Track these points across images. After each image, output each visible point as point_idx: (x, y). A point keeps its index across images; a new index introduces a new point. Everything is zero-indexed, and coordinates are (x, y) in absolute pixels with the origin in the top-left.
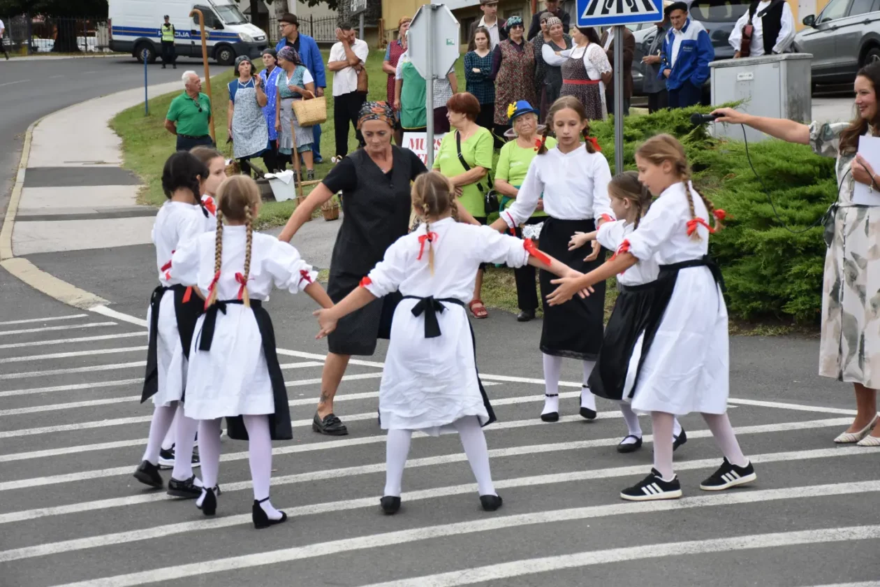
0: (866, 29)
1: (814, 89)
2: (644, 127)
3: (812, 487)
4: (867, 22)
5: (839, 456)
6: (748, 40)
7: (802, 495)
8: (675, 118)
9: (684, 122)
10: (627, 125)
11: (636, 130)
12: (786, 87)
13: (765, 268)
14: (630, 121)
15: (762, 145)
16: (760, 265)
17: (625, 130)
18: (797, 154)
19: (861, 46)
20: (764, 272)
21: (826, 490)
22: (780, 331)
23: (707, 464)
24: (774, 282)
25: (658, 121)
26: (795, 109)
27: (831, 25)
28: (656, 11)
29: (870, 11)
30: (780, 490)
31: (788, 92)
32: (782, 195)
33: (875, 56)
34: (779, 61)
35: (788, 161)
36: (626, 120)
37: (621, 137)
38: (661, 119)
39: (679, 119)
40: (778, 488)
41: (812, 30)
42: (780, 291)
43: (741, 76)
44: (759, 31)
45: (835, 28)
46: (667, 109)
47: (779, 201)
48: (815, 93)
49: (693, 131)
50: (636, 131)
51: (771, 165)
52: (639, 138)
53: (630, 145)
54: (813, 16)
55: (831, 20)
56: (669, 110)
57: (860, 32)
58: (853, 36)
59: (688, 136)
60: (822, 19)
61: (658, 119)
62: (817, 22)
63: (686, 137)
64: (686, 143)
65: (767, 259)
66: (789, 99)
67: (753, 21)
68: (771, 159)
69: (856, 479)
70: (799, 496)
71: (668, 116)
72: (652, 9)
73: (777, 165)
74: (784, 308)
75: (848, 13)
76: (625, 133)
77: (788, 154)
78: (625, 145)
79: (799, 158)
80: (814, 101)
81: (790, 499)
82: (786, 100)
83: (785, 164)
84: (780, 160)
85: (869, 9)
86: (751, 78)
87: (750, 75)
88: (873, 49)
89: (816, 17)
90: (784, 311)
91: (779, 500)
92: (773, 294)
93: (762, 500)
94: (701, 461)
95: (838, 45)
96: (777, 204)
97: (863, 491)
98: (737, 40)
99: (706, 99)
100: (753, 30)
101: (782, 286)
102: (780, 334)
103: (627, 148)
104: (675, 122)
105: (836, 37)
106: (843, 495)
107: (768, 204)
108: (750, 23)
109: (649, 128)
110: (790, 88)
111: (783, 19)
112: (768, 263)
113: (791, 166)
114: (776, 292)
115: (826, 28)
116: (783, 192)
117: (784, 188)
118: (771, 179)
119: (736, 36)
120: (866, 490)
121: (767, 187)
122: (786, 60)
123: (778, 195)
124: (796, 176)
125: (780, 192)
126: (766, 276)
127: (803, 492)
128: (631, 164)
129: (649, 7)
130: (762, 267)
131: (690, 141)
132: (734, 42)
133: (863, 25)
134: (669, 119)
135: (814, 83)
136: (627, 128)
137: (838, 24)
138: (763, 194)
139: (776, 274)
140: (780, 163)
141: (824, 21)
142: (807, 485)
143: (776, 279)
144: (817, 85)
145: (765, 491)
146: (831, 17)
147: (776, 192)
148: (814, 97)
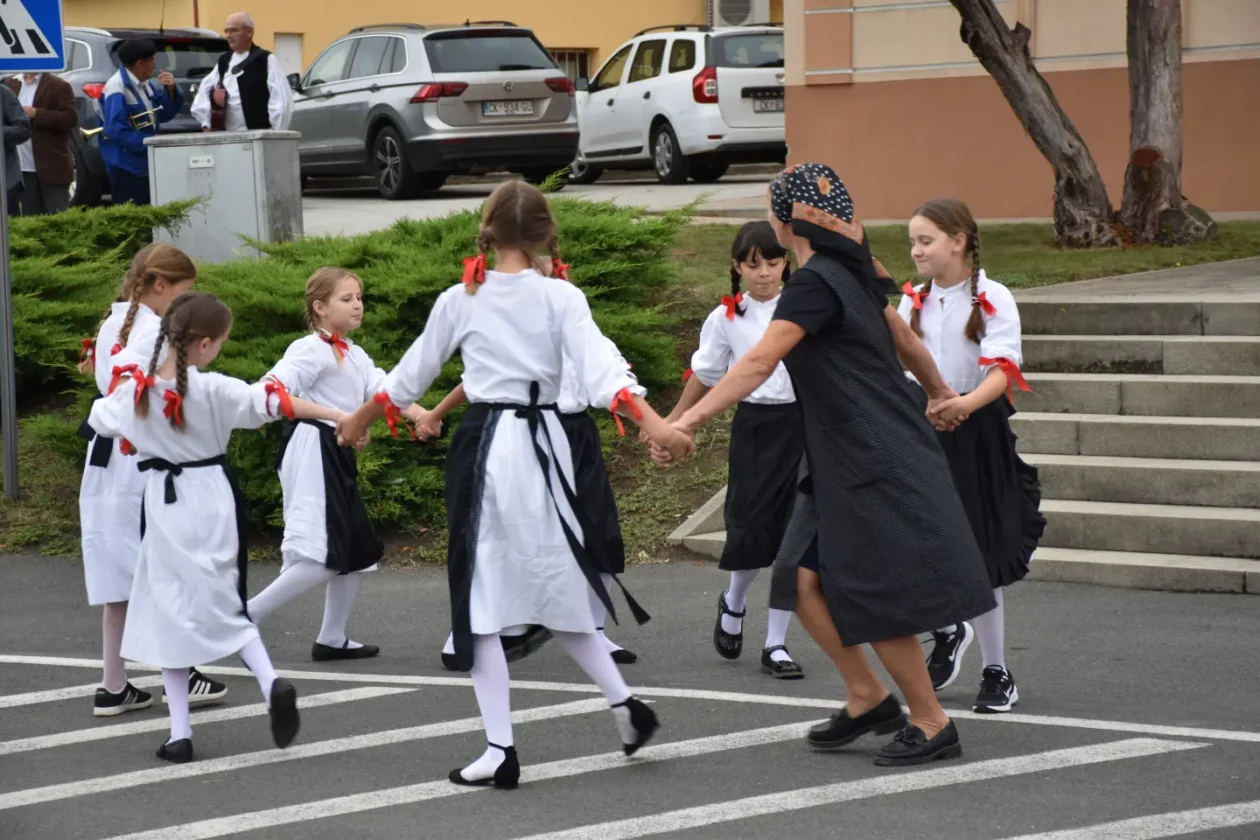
0: (374, 99)
1: (304, 183)
2: (44, 235)
3: (312, 804)
4: (375, 89)
5: (353, 751)
6: (221, 113)
7: (297, 819)
8: (95, 224)
9: (108, 228)
10: (16, 231)
11: (31, 239)
12: (264, 180)
13: (241, 457)
14: (20, 225)
15: (231, 267)
16: (234, 452)
17: (13, 239)
18: (284, 283)
19: (368, 123)
20: (239, 464)
21: (333, 807)
22: (265, 555)
23: (149, 777)
24: (255, 478)
25: (67, 226)
26: (278, 213)
27: (324, 90)
28: (53, 54)
29: (379, 73)
30: (263, 812)
31: (268, 189)
32: (264, 345)
33: (389, 138)
34: (251, 141)
35: (271, 293)
36: (14, 223)
37: (6, 251)
38: (73, 223)
39: (101, 224)
40: (259, 809)
41: (297, 96)
42: (264, 492)
43: (195, 162)
44: (235, 98)
45: (331, 95)
46: (80, 208)
47: (260, 355)
48: (305, 191)
49: (123, 244)
50: (31, 242)
51: (246, 299)
52: (37, 254)
53: (22, 263)
54: (297, 75)
55: (323, 82)
56: (84, 210)
57: (366, 103)
58: (356, 109)
59: (116, 251)
60: (310, 81)
61: (67, 223)
62: (304, 84)
63: (113, 253)
64: (113, 263)
65: (243, 444)
66: (268, 198)
67: (226, 82)
68: (247, 290)
69: (377, 786)
70: (291, 820)
71: (83, 219)
72: (47, 51)
73: (255, 300)
74: (272, 519)
75: (347, 74)
76: (12, 244)
77: (271, 282)
78: (13, 264)
79: (287, 289)
80: (306, 202)
81: (277, 826)
82: (265, 200)
83: (267, 298)
84: (260, 292)
85: (377, 69)
86: (210, 165)
87: (209, 161)
88: (387, 129)
89: (302, 76)
90: (270, 522)
91: (261, 830)
92: (254, 498)
93: (234, 831)
94: (139, 773)
95: (336, 120)
96: (257, 359)
97: (386, 805)
98: (203, 111)
99: (142, 195)
100: (227, 96)
101: (268, 484)
102: (265, 558)
103: (17, 268)
104: (94, 227)
105: (331, 109)
106: (357, 813)
107: (242, 359)
108: (221, 85)
109: (53, 237)
110: (270, 183)
111: (270, 83)
112: (246, 449)
113: (276, 302)
114: (258, 494)
115: (318, 94)
116: (265, 342)
117: (267, 335)
118: (246, 320)
119: (201, 104)
120: (392, 802)
121: (240, 333)
122: (261, 139)
123: (258, 345)
124: (284, 316)
125: (261, 340)
126: (243, 469)
127: (297, 813)
128: (25, 294)
129: (41, 48)
130: (236, 456)
131: (120, 258)
132: (198, 113)
133: (368, 92)
134: (84, 224)
135: (304, 175)
136: (16, 237)
137: (334, 89)
138: (235, 343)
139: (256, 467)
140: (259, 297)
141: (315, 83)
142: (304, 801)
143: (258, 473)
144: (309, 178)
145: (240, 816)
146: (322, 78)
147: (254, 341)
148: (305, 195)
